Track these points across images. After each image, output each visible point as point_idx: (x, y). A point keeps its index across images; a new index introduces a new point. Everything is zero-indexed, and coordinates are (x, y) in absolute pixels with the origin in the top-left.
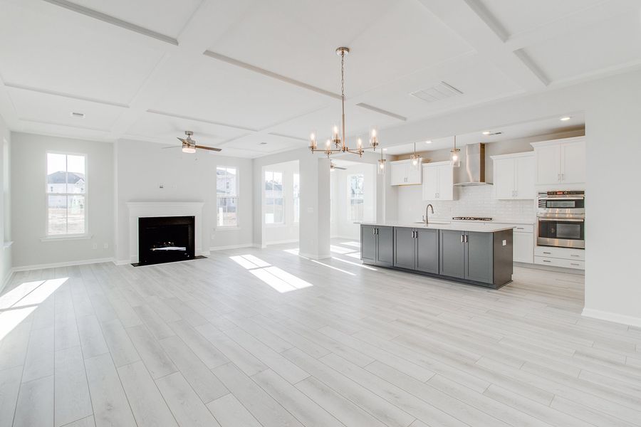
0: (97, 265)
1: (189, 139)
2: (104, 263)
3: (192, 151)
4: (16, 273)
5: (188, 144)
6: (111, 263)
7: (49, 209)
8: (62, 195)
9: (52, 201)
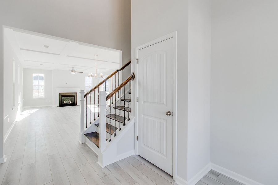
0: (47, 107)
1: (73, 70)
2: (49, 106)
3: (74, 73)
4: (24, 108)
5: (73, 71)
6: (52, 106)
7: (34, 91)
8: (37, 86)
9: (35, 88)
